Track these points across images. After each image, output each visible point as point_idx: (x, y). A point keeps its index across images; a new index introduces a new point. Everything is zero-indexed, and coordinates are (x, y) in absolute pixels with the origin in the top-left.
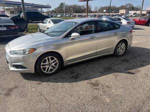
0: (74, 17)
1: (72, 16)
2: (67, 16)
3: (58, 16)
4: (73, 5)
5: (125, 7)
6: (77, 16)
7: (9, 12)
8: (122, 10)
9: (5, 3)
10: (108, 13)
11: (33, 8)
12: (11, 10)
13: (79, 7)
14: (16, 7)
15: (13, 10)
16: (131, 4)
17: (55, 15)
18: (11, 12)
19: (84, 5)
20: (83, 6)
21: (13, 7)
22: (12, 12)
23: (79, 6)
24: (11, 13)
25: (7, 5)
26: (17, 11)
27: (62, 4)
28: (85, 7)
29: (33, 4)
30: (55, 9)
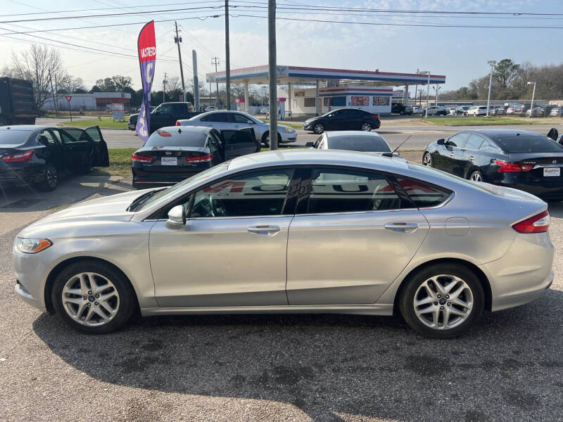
0: (542, 116)
1: (530, 111)
2: (509, 111)
3: (470, 112)
6: (554, 112)
7: (301, 100)
9: (291, 75)
11: (379, 85)
12: (308, 95)
14: (323, 85)
15: (313, 95)
17: (460, 108)
18: (306, 100)
21: (314, 84)
22: (309, 102)
24: (306, 105)
25: (297, 79)
26: (322, 98)
27: (504, 64)
29: (377, 72)
30: (473, 85)
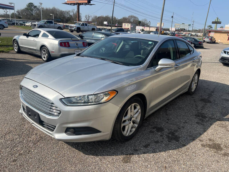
4: (51, 8)
5: (128, 20)
8: (127, 24)
10: (110, 26)
13: (62, 13)
16: (135, 17)
19: (69, 11)
20: (67, 13)
23: (62, 11)
27: (31, 5)
28: (71, 14)
